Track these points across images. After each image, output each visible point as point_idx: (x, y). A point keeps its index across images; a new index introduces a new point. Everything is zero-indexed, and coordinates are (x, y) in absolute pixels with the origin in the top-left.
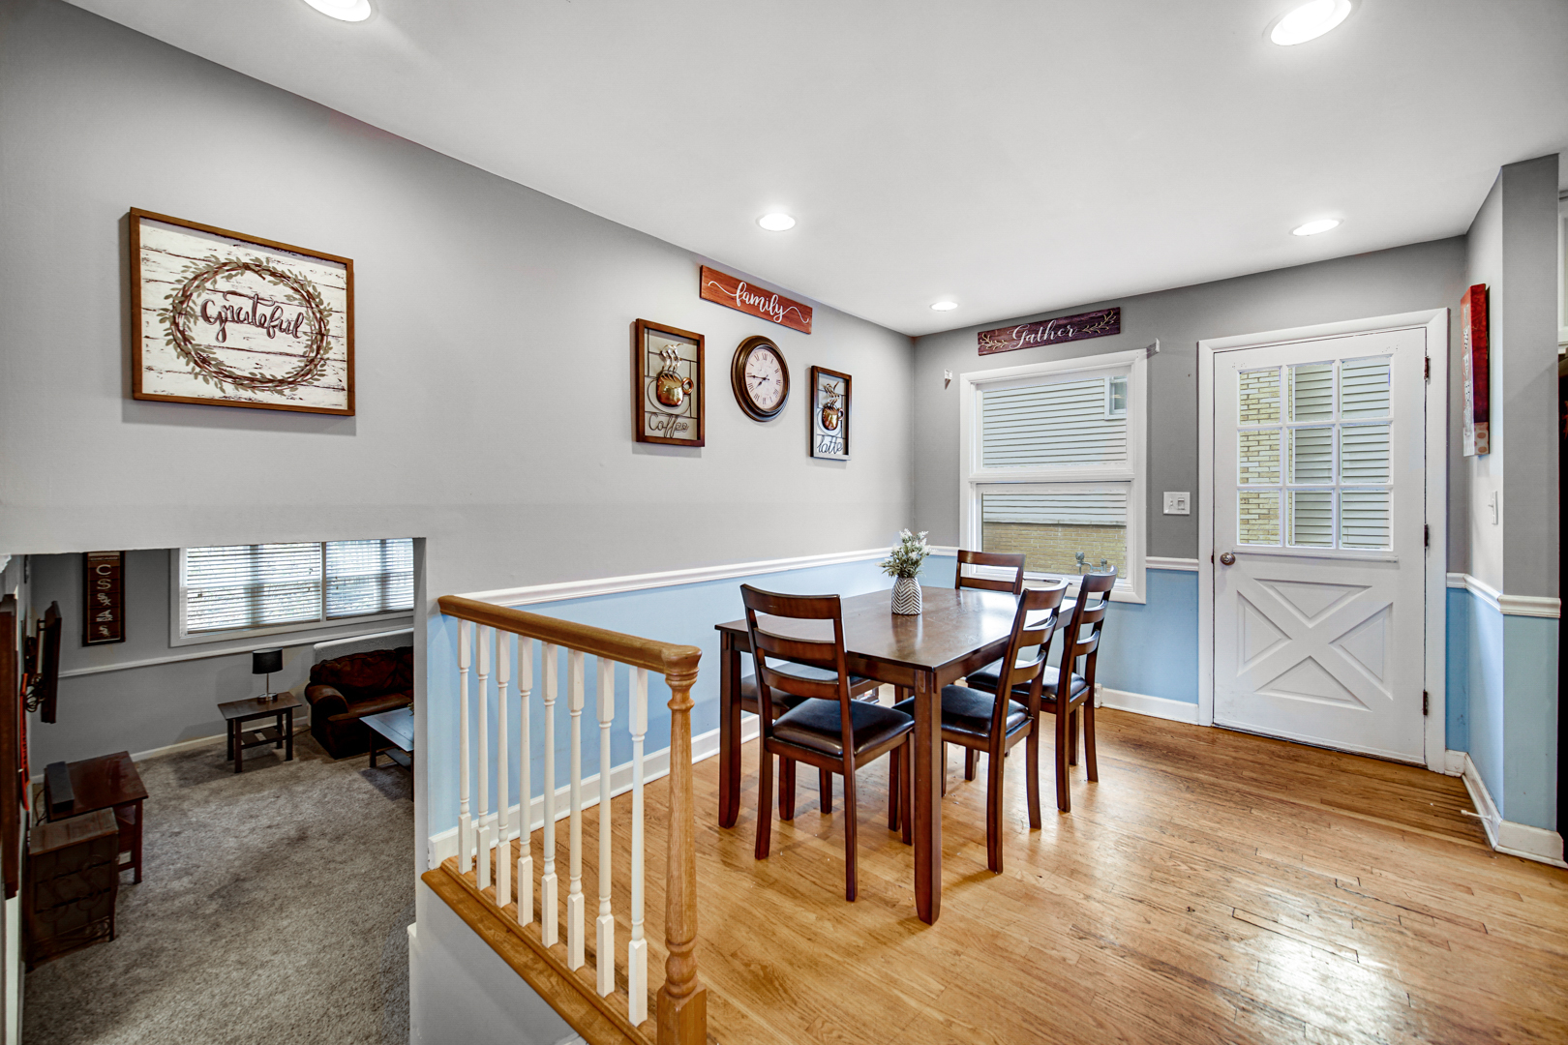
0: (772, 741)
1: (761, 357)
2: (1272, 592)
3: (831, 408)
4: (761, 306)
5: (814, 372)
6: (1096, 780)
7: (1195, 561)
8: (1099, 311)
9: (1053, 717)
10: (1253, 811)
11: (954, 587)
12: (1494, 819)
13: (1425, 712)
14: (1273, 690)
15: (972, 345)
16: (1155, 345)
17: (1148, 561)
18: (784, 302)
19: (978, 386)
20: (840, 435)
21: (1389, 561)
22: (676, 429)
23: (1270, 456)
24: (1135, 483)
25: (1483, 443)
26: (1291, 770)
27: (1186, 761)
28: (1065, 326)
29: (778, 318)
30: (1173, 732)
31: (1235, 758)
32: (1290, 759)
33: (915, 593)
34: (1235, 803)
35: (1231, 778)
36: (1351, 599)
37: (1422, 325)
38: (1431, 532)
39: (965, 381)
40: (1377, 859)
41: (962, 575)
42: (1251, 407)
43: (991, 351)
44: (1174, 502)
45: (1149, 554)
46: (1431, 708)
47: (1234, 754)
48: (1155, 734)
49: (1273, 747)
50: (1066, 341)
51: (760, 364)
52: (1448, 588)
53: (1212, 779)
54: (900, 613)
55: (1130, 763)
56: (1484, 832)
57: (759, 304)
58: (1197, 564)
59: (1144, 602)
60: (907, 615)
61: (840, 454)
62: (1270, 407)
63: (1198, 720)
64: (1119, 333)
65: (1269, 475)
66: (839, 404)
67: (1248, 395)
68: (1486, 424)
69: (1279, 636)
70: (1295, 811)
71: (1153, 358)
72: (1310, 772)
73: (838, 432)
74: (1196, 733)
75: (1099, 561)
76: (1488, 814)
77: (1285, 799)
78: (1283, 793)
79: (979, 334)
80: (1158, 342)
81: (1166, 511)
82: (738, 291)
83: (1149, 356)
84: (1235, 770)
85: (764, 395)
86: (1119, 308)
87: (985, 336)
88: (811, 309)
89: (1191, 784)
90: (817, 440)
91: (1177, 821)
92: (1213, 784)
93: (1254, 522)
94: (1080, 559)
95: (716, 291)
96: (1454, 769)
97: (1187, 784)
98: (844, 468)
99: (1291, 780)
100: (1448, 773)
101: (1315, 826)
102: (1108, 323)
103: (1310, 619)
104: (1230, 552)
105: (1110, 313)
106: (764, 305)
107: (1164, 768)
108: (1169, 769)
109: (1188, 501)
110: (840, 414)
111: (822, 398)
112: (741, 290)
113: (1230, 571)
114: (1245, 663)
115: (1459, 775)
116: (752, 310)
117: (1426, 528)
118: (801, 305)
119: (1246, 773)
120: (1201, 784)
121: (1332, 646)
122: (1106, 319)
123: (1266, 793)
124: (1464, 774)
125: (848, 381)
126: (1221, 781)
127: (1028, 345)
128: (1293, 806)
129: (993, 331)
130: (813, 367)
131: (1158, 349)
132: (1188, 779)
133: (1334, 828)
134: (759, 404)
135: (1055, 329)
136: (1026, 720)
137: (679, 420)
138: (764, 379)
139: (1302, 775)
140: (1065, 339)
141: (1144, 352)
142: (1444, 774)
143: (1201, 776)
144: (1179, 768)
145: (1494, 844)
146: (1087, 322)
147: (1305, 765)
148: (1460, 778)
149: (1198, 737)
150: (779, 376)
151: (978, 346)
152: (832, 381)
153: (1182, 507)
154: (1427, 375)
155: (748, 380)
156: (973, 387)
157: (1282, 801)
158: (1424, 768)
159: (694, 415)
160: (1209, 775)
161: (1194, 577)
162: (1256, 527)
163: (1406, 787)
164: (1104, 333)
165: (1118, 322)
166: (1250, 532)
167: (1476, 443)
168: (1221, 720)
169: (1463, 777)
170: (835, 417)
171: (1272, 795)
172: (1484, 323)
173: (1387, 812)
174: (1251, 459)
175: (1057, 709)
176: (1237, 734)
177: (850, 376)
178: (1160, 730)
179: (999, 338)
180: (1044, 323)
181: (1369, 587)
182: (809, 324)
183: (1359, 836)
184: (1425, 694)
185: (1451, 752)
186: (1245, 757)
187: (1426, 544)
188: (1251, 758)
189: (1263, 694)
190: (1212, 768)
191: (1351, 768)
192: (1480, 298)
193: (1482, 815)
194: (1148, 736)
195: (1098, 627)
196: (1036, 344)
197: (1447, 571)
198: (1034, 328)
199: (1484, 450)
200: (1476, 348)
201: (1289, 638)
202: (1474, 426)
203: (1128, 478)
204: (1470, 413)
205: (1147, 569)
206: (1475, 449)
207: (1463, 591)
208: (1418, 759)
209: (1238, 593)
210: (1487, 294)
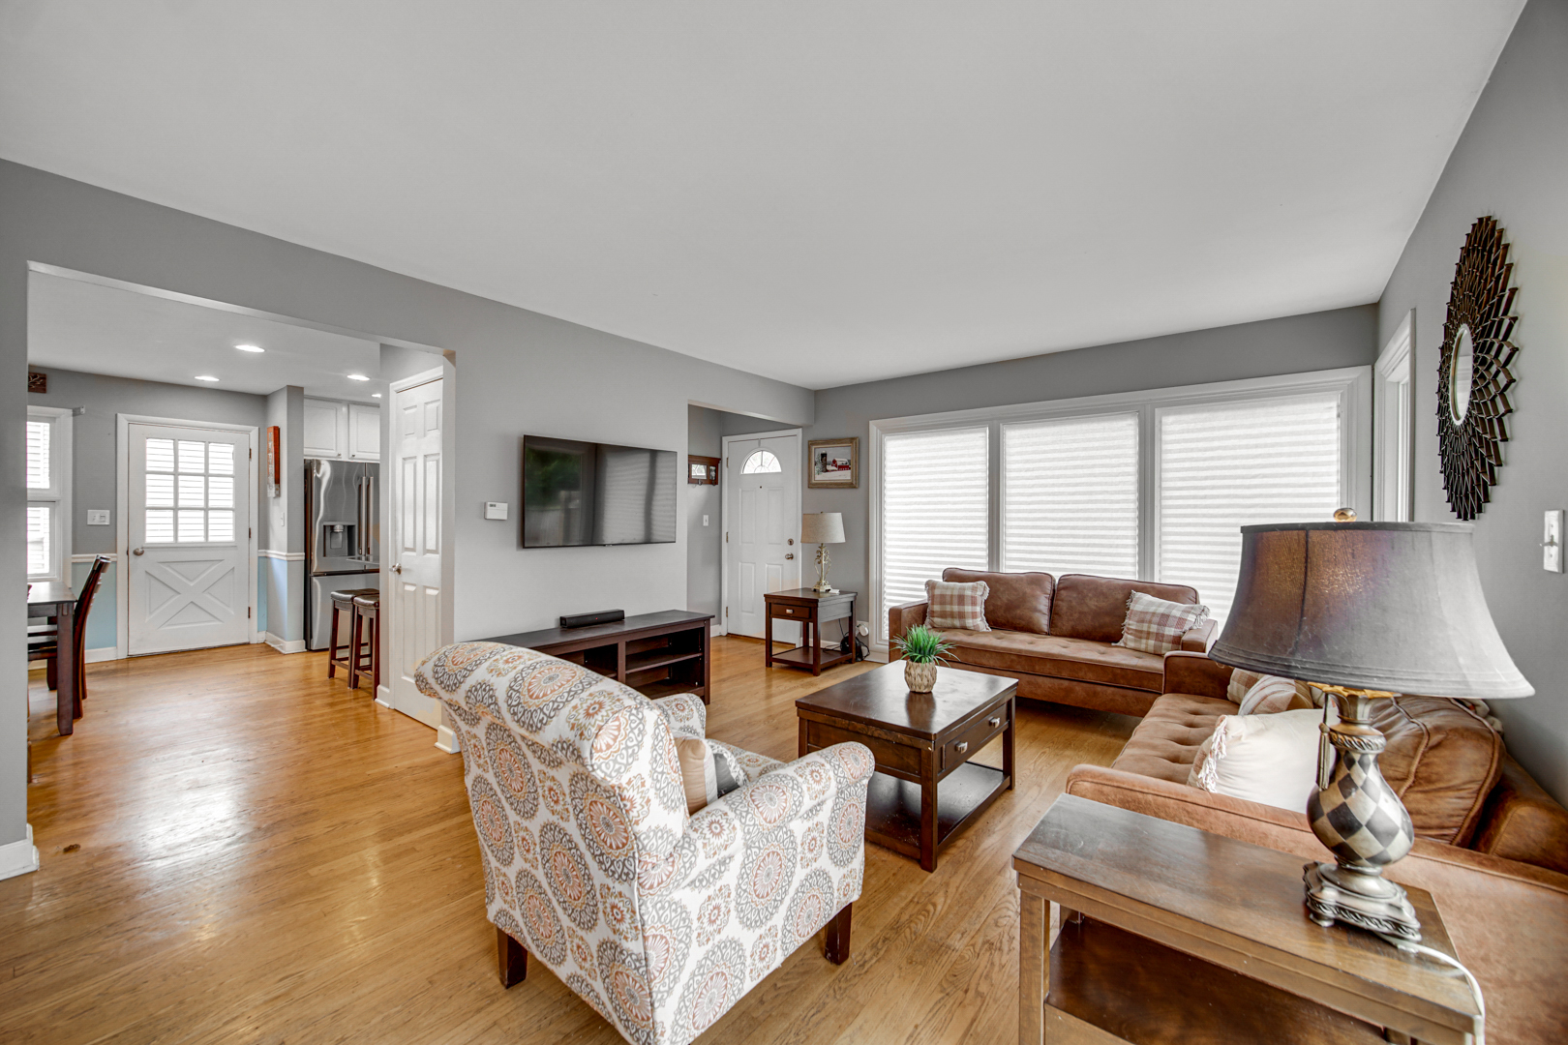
2: (168, 569)
7: (112, 555)
13: (249, 616)
14: (169, 625)
16: (79, 409)
17: (74, 558)
21: (232, 547)
24: (62, 503)
25: (278, 492)
36: (213, 568)
37: (248, 432)
38: (251, 532)
44: (96, 517)
45: (74, 553)
46: (252, 614)
52: (259, 557)
58: (114, 557)
63: (117, 656)
64: (45, 393)
68: (279, 485)
69: (172, 593)
71: (78, 417)
80: (82, 407)
81: (89, 523)
83: (74, 415)
86: (45, 375)
96: (263, 640)
100: (259, 642)
103: (191, 581)
104: (141, 547)
105: (36, 377)
109: (108, 516)
113: (140, 559)
114: (149, 615)
117: (249, 530)
121: (204, 594)
131: (82, 412)
141: (70, 412)
153: (103, 520)
154: (250, 456)
158: (248, 644)
161: (112, 566)
165: (43, 384)
166: (154, 532)
168: (134, 652)
169: (266, 642)
176: (146, 657)
184: (249, 608)
185: (261, 632)
187: (249, 538)
189: (160, 631)
192: (277, 434)
197: (259, 550)
199: (278, 495)
200: (275, 453)
201: (179, 593)
202: (274, 485)
203: (53, 499)
204: (272, 479)
205: (73, 563)
206: (274, 495)
207: (266, 557)
208: (246, 641)
209: (147, 572)
210: (279, 429)
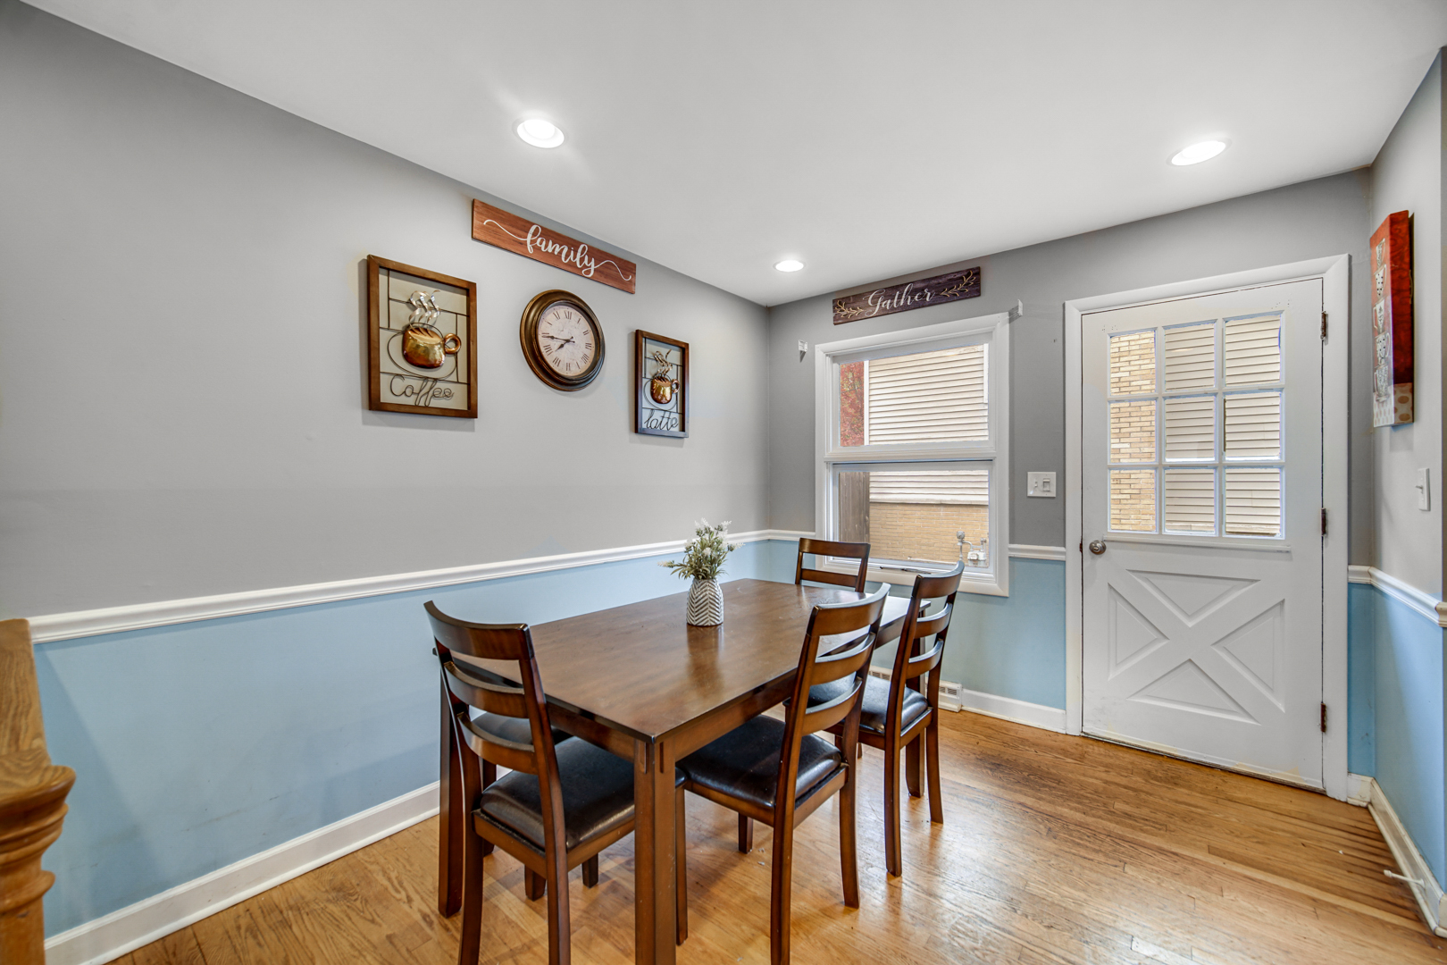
0: (478, 814)
1: (562, 315)
2: (1147, 586)
3: (661, 379)
4: (563, 256)
5: (639, 338)
6: (941, 821)
7: (1062, 549)
8: (957, 272)
9: (880, 754)
10: (1127, 869)
11: (793, 581)
12: (1428, 885)
13: (1324, 728)
14: (1148, 696)
15: (828, 313)
16: (1017, 308)
17: (1011, 550)
18: (596, 253)
19: (835, 358)
20: (675, 410)
21: (1281, 552)
22: (434, 395)
23: (1140, 438)
24: (997, 462)
25: (1405, 409)
26: (1171, 800)
27: (1050, 787)
28: (923, 290)
29: (588, 272)
30: (1037, 745)
31: (1106, 782)
32: (1169, 782)
33: (714, 599)
34: (1106, 855)
35: (1101, 813)
36: (1236, 594)
37: (1319, 276)
38: (1329, 517)
39: (820, 352)
40: (1287, 952)
41: (804, 566)
42: (1123, 389)
43: (847, 320)
44: (1038, 484)
45: (1012, 542)
46: (1330, 723)
47: (1104, 775)
48: (1016, 748)
49: (1148, 763)
50: (923, 306)
51: (558, 325)
52: (1350, 585)
53: (1078, 816)
54: (695, 623)
55: (984, 792)
56: (1415, 902)
57: (560, 252)
58: (1064, 553)
59: (1007, 595)
60: (702, 626)
61: (676, 429)
62: (1140, 390)
63: (1065, 728)
64: (979, 295)
65: (1140, 456)
66: (673, 374)
67: (1120, 378)
68: (1409, 384)
69: (1155, 635)
70: (1178, 867)
71: (1016, 322)
72: (1192, 802)
73: (672, 406)
74: (1063, 745)
75: (979, 540)
76: (1418, 879)
77: (1165, 846)
78: (1162, 836)
79: (834, 301)
80: (1020, 304)
81: (1031, 493)
82: (530, 236)
83: (1011, 320)
84: (1106, 800)
85: (569, 361)
86: (979, 268)
87: (840, 303)
88: (635, 265)
89: (1054, 826)
90: (645, 415)
91: (1034, 888)
92: (1079, 824)
93: (1125, 502)
94: (961, 538)
95: (496, 233)
96: (1359, 797)
97: (1049, 825)
98: (681, 446)
99: (1171, 815)
100: (1350, 801)
101: (1204, 893)
102: (968, 284)
103: (1190, 616)
104: (1100, 540)
105: (969, 274)
106: (567, 255)
107: (1023, 799)
108: (1029, 801)
109: (1054, 482)
110: (674, 386)
111: (650, 368)
112: (534, 235)
113: (1100, 560)
114: (1117, 665)
115: (1364, 804)
116: (552, 261)
117: (1324, 513)
118: (620, 260)
119: (1119, 806)
120: (1065, 823)
121: (1214, 648)
122: (966, 281)
123: (1142, 837)
124: (1370, 803)
125: (684, 349)
126: (1090, 820)
127: (884, 313)
128: (1175, 858)
129: (848, 298)
130: (637, 331)
131: (1020, 312)
132: (1051, 817)
133: (1228, 896)
134: (561, 370)
135: (912, 293)
136: (838, 768)
137: (439, 385)
138: (568, 341)
139: (1183, 806)
140: (921, 304)
141: (1005, 316)
142: (1346, 803)
143: (1065, 811)
144: (1040, 799)
145: (1433, 924)
146: (945, 284)
147: (1186, 791)
148: (1366, 808)
149: (1065, 752)
150: (590, 338)
151: (832, 315)
152: (663, 350)
153: (1047, 489)
154: (1325, 334)
155: (542, 342)
156: (828, 359)
157: (1161, 851)
158: (1322, 794)
159: (463, 378)
160: (1077, 810)
161: (1060, 567)
162: (1127, 507)
163: (1305, 824)
164: (964, 296)
165: (978, 283)
166: (1122, 512)
167: (1396, 410)
168: (1090, 729)
169: (1370, 807)
170: (668, 390)
171: (1149, 840)
172: (1407, 260)
173: (1290, 867)
174: (1122, 440)
175: (885, 745)
176: (1108, 746)
177: (688, 345)
178: (1023, 741)
179: (855, 305)
180: (900, 287)
181: (1256, 581)
182: (632, 283)
183: (1261, 909)
184: (1324, 708)
185: (1354, 776)
186: (1118, 780)
187: (1324, 531)
188: (1124, 781)
189: (1137, 700)
190: (1079, 798)
191: (1239, 795)
192: (1402, 229)
193: (1408, 877)
194: (1010, 750)
195: (942, 636)
196: (893, 311)
197: (1349, 564)
198: (890, 292)
199: (1407, 415)
200: (1396, 292)
201: (1166, 637)
202: (1391, 389)
203: (988, 457)
204: (1385, 370)
205: (1010, 557)
206: (1391, 418)
207: (1371, 587)
208: (1315, 783)
209: (1109, 585)
210: (1411, 222)
